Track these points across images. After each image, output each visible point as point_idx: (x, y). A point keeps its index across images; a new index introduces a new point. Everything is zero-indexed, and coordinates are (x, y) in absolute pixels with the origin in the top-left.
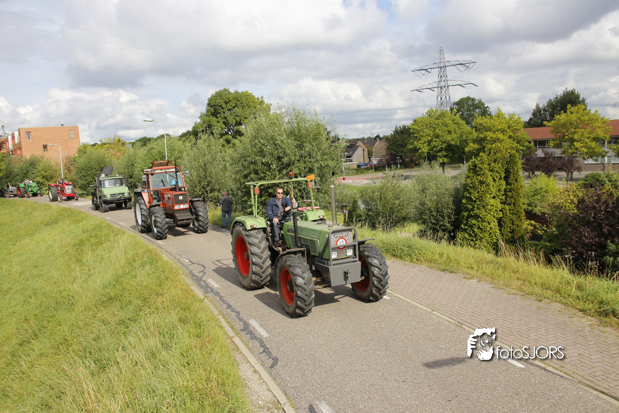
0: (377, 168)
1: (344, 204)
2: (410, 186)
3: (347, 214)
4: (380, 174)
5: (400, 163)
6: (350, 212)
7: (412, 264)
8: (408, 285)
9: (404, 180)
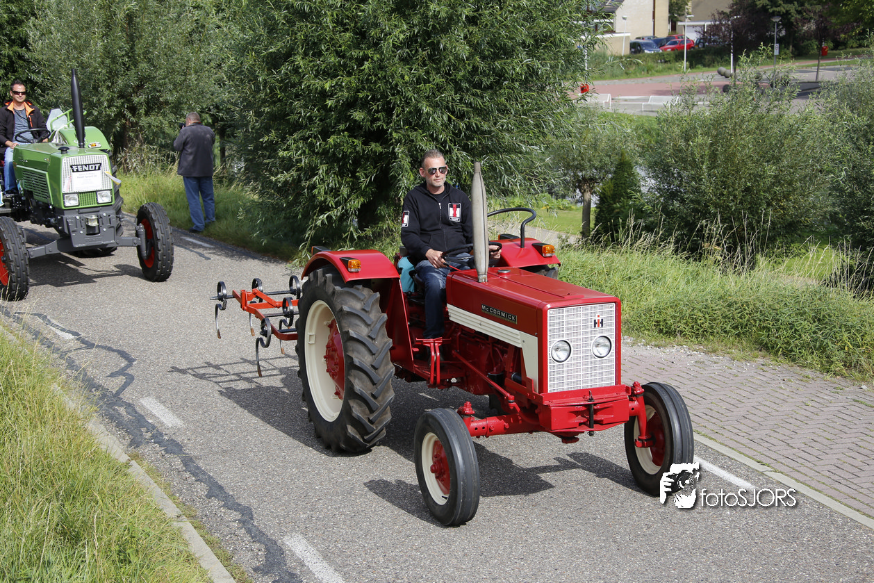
0: (699, 56)
1: (588, 174)
2: (817, 117)
3: (593, 206)
4: (706, 76)
5: (780, 41)
6: (603, 199)
7: (828, 377)
8: (817, 446)
9: (800, 95)
